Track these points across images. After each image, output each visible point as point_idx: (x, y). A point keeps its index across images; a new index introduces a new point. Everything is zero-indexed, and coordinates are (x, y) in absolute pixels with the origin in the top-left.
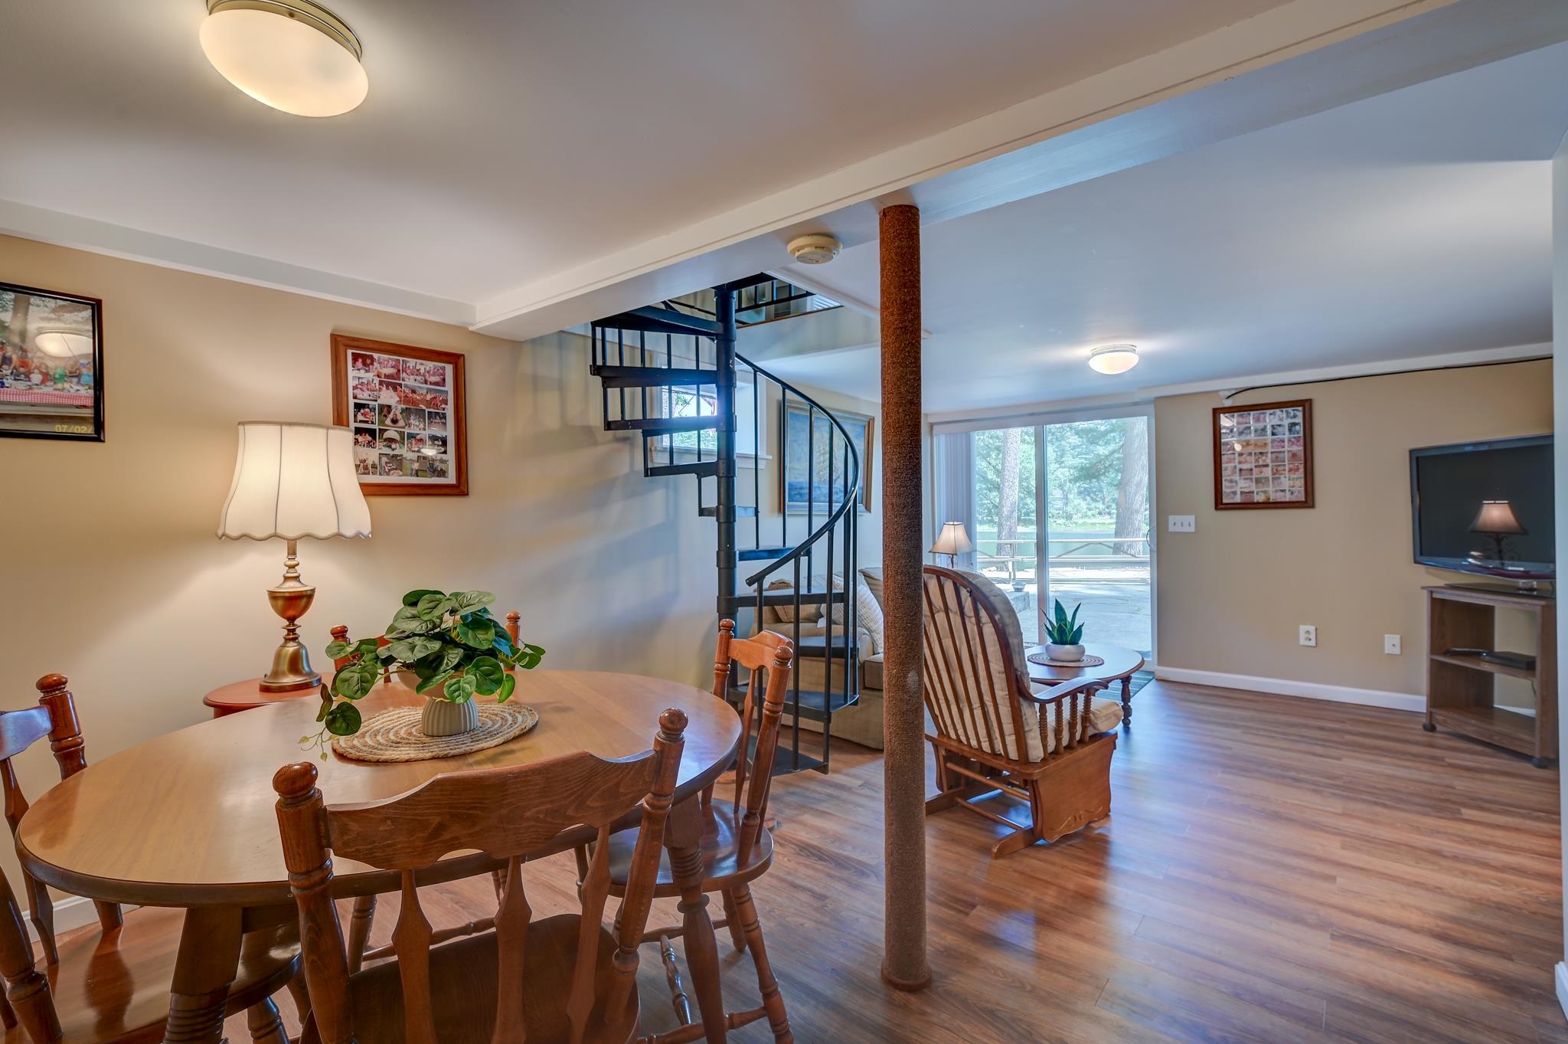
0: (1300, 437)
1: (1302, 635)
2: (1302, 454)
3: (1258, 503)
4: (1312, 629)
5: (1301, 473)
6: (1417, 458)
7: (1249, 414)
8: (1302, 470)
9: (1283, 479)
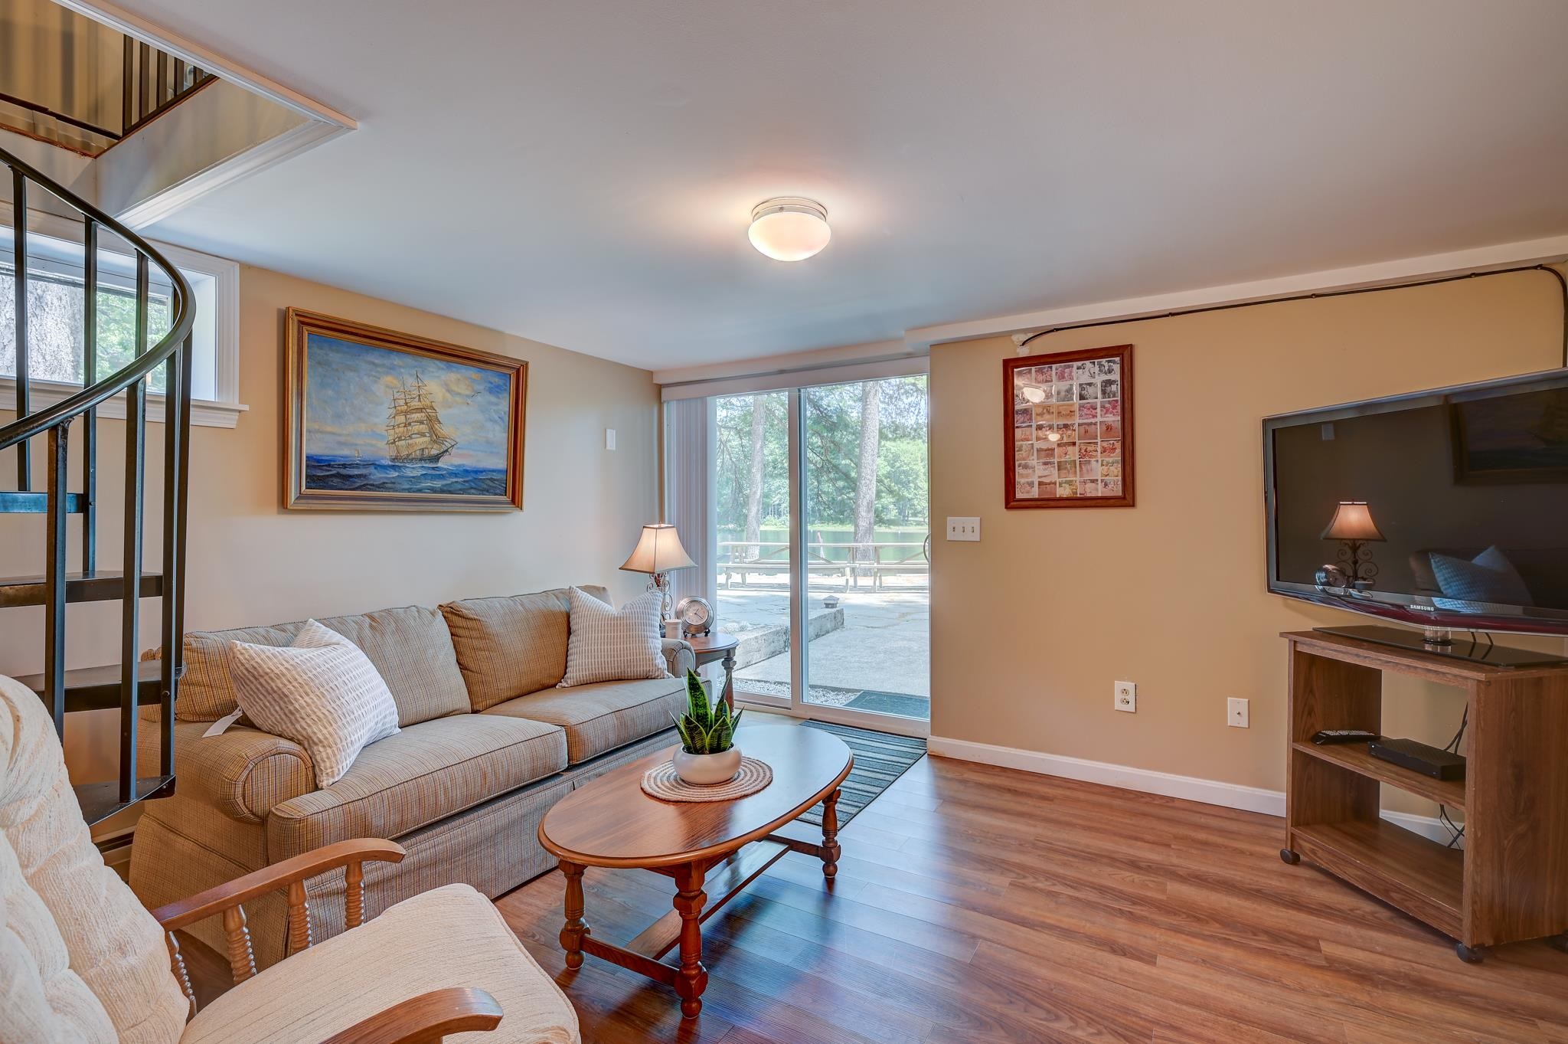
0: (1117, 401)
1: (1118, 696)
2: (1119, 425)
3: (1061, 499)
4: (1130, 686)
5: (1117, 456)
6: (1274, 431)
7: (1051, 367)
8: (1119, 451)
9: (1093, 463)
